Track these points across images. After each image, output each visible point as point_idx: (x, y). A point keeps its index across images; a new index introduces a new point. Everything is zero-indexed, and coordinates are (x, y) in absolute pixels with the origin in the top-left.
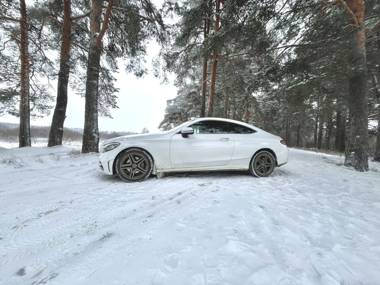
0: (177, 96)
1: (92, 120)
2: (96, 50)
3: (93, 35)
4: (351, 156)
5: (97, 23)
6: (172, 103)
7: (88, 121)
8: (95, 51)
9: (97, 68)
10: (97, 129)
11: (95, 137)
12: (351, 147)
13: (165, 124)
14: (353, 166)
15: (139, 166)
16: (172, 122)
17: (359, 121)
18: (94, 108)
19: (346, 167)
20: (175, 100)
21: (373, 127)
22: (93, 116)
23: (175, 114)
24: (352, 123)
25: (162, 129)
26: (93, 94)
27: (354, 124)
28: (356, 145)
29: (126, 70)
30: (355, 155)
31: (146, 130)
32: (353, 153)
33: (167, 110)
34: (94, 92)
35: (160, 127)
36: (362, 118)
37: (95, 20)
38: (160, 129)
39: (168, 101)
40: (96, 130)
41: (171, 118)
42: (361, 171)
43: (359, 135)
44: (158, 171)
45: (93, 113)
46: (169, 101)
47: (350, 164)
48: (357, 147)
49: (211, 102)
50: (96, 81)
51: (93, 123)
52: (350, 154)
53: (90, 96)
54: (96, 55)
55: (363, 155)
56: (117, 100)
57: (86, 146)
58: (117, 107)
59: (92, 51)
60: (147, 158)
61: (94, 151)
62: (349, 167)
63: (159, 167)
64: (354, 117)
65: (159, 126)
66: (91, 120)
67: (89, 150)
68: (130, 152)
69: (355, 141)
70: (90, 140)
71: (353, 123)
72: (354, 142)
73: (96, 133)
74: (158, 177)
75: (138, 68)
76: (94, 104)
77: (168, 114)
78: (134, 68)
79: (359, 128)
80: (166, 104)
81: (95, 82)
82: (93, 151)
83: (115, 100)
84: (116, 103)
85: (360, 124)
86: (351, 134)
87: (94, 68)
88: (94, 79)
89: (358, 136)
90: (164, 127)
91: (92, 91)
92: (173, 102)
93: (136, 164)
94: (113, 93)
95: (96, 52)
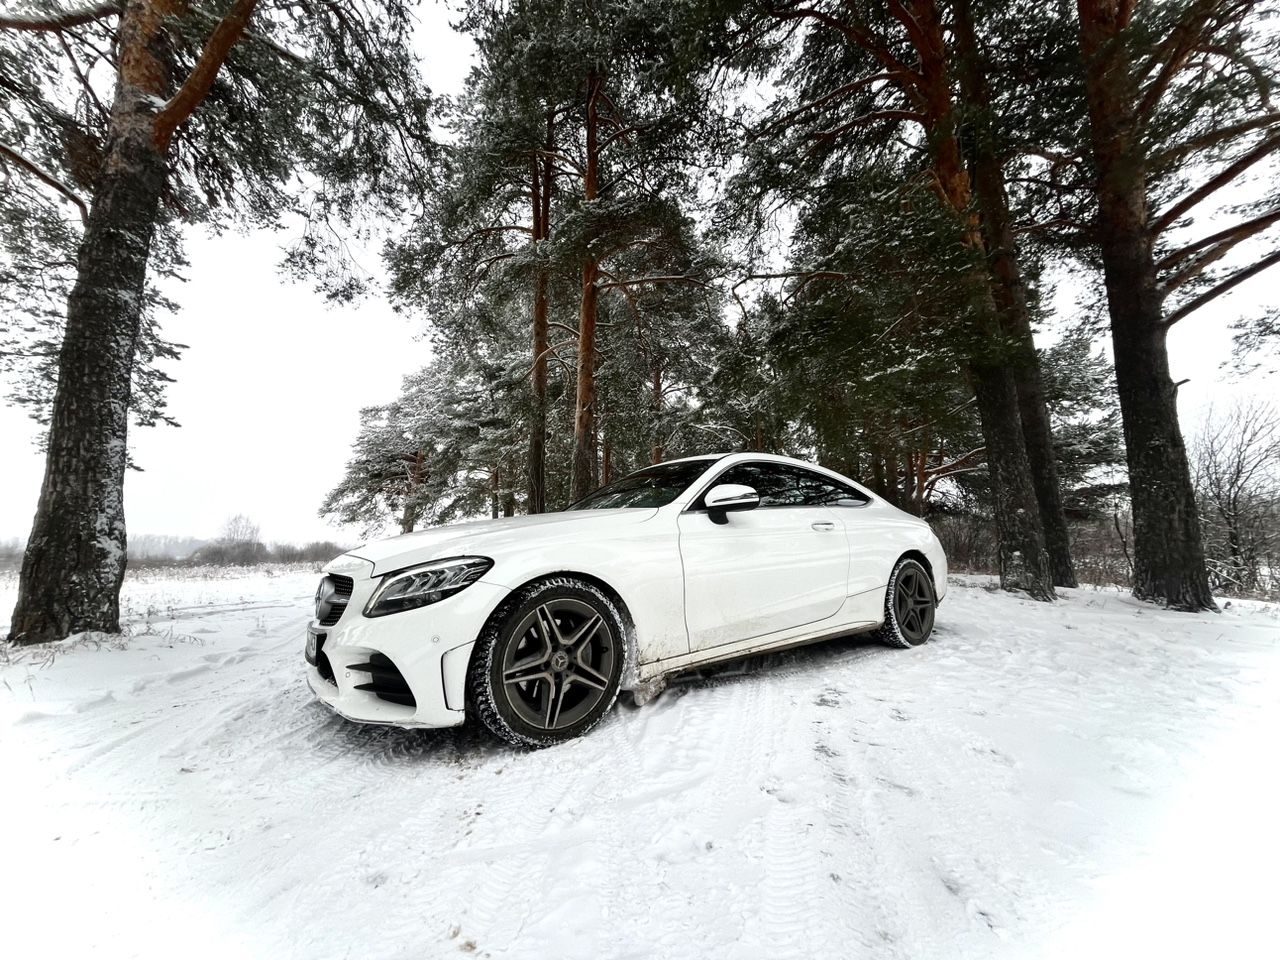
0: (402, 394)
1: (93, 470)
2: (142, 161)
3: (134, 100)
4: (1015, 562)
5: (156, 56)
6: (381, 419)
7: (72, 477)
8: (140, 168)
9: (142, 237)
10: (119, 516)
11: (104, 554)
12: (1011, 540)
13: (352, 499)
14: (1025, 589)
15: (580, 661)
16: (381, 490)
17: (1016, 472)
18: (111, 413)
19: (1010, 594)
20: (396, 410)
21: (941, 495)
22: (103, 452)
23: (393, 459)
24: (1000, 477)
25: (337, 516)
26: (109, 349)
27: (1007, 481)
28: (1021, 534)
29: (280, 269)
30: (1023, 558)
31: (243, 522)
32: (1017, 553)
33: (362, 443)
34: (117, 342)
35: (327, 509)
36: (1021, 464)
37: (149, 48)
38: (329, 516)
39: (365, 412)
40: (112, 520)
41: (377, 476)
42: (1045, 600)
43: (1022, 507)
44: (646, 671)
45: (101, 438)
46: (372, 412)
47: (1017, 585)
48: (1025, 537)
49: (586, 416)
50: (133, 295)
51: (103, 486)
52: (1010, 558)
53: (94, 356)
54: (141, 183)
55: (1040, 558)
56: (169, 392)
57: (49, 605)
58: (170, 421)
59: (122, 165)
60: (609, 617)
61: (97, 628)
62: (1016, 592)
63: (650, 654)
64: (1002, 462)
65: (321, 506)
66: (86, 470)
67: (65, 626)
68: (544, 597)
69: (1017, 523)
70: (73, 569)
71: (1002, 476)
72: (1014, 525)
73: (110, 534)
74: (639, 698)
75: (337, 267)
76: (115, 397)
77: (364, 458)
78: (321, 269)
79: (1018, 490)
80: (359, 422)
81: (125, 295)
82: (89, 626)
83: (162, 393)
84: (164, 405)
85: (1019, 479)
86: (1004, 506)
87: (128, 235)
88: (120, 281)
89: (1021, 510)
90: (348, 508)
91: (104, 334)
92: (385, 414)
93: (563, 654)
94: (150, 360)
95: (143, 173)
